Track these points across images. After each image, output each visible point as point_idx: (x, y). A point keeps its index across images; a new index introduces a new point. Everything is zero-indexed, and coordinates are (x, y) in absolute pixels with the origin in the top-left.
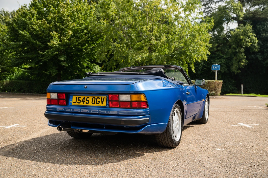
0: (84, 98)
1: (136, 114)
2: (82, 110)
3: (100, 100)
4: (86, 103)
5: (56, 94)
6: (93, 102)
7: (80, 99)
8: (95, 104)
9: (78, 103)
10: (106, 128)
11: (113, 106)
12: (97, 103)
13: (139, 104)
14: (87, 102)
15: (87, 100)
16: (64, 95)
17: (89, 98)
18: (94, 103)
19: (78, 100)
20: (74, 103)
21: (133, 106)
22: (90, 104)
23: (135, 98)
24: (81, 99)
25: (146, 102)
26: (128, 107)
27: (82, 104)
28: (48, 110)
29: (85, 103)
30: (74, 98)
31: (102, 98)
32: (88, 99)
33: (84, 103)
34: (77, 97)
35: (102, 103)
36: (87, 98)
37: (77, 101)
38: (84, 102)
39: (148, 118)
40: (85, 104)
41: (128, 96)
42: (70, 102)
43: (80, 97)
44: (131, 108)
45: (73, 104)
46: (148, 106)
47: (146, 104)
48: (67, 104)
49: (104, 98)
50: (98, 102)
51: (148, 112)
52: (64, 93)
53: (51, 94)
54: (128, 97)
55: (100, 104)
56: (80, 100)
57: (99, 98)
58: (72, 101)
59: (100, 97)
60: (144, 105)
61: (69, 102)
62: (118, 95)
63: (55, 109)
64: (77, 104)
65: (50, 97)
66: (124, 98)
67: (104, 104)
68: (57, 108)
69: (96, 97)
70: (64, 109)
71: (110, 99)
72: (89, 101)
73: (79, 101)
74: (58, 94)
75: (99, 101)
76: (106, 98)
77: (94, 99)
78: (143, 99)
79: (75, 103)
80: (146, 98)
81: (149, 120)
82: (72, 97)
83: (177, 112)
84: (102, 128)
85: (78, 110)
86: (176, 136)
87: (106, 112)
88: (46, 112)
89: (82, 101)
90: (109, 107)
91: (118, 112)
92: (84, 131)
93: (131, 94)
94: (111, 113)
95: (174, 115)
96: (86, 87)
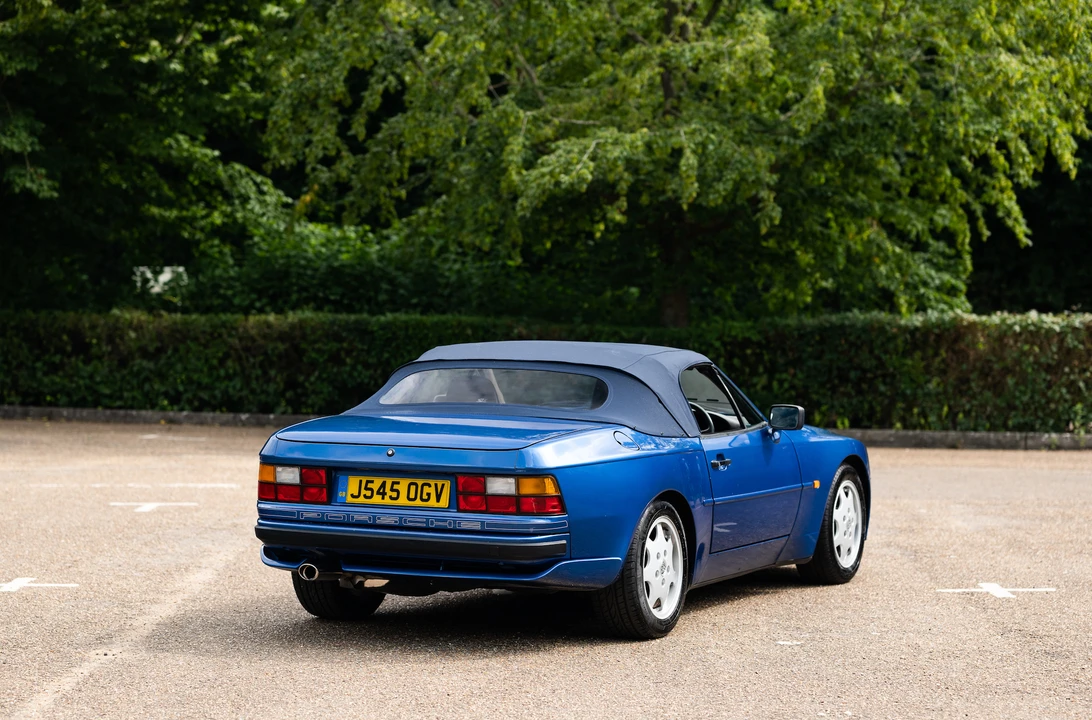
0: (383, 485)
1: (532, 530)
2: (379, 518)
3: (432, 491)
4: (391, 498)
5: (296, 471)
6: (412, 496)
7: (370, 485)
8: (418, 502)
9: (365, 497)
10: (446, 571)
11: (467, 508)
12: (422, 499)
13: (541, 505)
14: (394, 495)
15: (392, 490)
16: (323, 473)
17: (398, 483)
18: (415, 499)
19: (366, 489)
20: (353, 496)
21: (525, 508)
22: (403, 501)
23: (529, 487)
24: (376, 486)
25: (560, 499)
26: (510, 510)
27: (377, 499)
28: (262, 518)
29: (387, 497)
30: (353, 484)
31: (436, 485)
32: (396, 487)
33: (383, 498)
34: (361, 481)
35: (438, 499)
36: (393, 483)
37: (363, 492)
38: (383, 494)
39: (564, 542)
40: (387, 501)
41: (512, 481)
42: (341, 494)
43: (372, 482)
44: (519, 513)
45: (350, 499)
46: (563, 510)
47: (560, 503)
48: (330, 498)
49: (443, 485)
50: (425, 497)
51: (564, 524)
52: (322, 467)
53: (279, 469)
54: (510, 483)
55: (433, 502)
56: (372, 490)
57: (429, 485)
58: (346, 490)
59: (432, 482)
60: (554, 507)
61: (337, 493)
62: (482, 479)
63: (292, 513)
64: (361, 500)
65: (275, 477)
66: (500, 486)
67: (444, 502)
68: (298, 512)
69: (420, 482)
70: (323, 514)
71: (460, 489)
72: (398, 491)
73: (369, 493)
74: (304, 471)
75: (429, 495)
76: (448, 484)
77: (413, 488)
78: (550, 489)
79: (357, 497)
80: (558, 486)
81: (568, 549)
82: (347, 480)
83: (665, 528)
84: (436, 570)
85: (364, 518)
86: (658, 604)
87: (450, 524)
88: (260, 524)
89: (378, 493)
90: (458, 511)
91: (483, 523)
92: (370, 583)
93: (519, 475)
94: (465, 526)
95: (653, 537)
96: (390, 452)
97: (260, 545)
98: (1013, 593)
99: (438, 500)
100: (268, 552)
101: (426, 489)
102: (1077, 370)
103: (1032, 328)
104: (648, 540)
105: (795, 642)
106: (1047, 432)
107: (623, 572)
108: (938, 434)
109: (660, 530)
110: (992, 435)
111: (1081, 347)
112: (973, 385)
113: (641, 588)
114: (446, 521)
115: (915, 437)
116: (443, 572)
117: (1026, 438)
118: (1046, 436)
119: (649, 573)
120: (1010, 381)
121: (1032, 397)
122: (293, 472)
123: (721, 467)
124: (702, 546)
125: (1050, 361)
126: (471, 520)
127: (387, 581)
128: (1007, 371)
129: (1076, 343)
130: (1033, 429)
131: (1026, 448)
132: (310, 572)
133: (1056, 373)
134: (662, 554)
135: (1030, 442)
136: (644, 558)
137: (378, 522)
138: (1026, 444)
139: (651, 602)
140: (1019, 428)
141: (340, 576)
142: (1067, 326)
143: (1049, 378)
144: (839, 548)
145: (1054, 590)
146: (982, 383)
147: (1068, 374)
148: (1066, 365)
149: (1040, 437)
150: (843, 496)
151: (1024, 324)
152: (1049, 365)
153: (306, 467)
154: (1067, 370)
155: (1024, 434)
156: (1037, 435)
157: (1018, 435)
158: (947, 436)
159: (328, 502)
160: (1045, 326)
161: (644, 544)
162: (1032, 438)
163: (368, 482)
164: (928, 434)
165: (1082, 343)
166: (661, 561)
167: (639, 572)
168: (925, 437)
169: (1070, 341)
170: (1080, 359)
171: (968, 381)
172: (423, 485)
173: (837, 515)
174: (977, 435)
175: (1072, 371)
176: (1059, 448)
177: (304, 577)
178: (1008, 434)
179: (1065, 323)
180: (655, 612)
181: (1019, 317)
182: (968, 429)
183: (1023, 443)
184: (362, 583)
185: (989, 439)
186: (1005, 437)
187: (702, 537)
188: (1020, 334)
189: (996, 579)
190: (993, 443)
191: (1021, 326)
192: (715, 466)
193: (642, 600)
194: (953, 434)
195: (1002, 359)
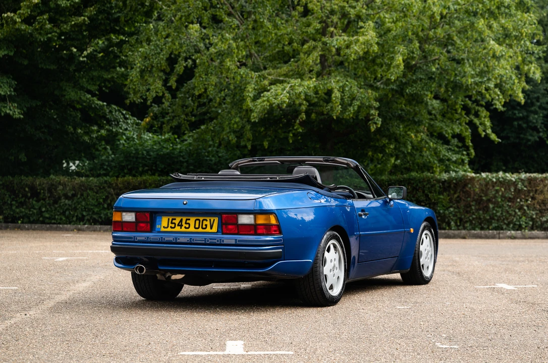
0: (181, 221)
1: (263, 243)
2: (179, 239)
3: (208, 223)
4: (185, 228)
5: (133, 214)
6: (197, 226)
7: (174, 221)
8: (200, 230)
9: (171, 227)
10: (215, 267)
11: (228, 232)
12: (202, 228)
13: (268, 229)
14: (187, 226)
15: (186, 223)
16: (148, 215)
17: (189, 220)
18: (198, 228)
19: (172, 223)
20: (164, 227)
21: (259, 231)
22: (192, 229)
23: (261, 220)
24: (177, 221)
25: (278, 226)
26: (251, 232)
27: (178, 229)
28: (115, 241)
29: (183, 227)
30: (165, 221)
31: (210, 220)
32: (188, 222)
33: (181, 228)
34: (169, 219)
36: (187, 220)
37: (170, 225)
38: (181, 226)
39: (281, 250)
40: (183, 229)
41: (252, 216)
42: (158, 226)
43: (175, 219)
44: (256, 234)
45: (163, 229)
46: (280, 233)
47: (278, 229)
48: (152, 229)
49: (214, 220)
50: (204, 227)
51: (281, 240)
52: (147, 212)
53: (124, 214)
54: (250, 218)
55: (208, 229)
56: (175, 224)
57: (207, 220)
58: (160, 224)
59: (208, 219)
60: (275, 231)
61: (155, 226)
62: (235, 216)
63: (131, 238)
64: (169, 229)
65: (122, 219)
66: (245, 220)
67: (215, 229)
68: (134, 237)
69: (201, 219)
70: (148, 237)
71: (224, 221)
72: (189, 224)
73: (173, 226)
74: (137, 214)
75: (206, 225)
76: (216, 219)
77: (197, 222)
78: (273, 221)
79: (167, 228)
80: (277, 219)
81: (283, 254)
82: (161, 218)
83: (335, 247)
84: (210, 267)
85: (171, 239)
86: (331, 288)
87: (218, 241)
88: (113, 244)
89: (178, 225)
90: (222, 234)
91: (236, 240)
92: (174, 277)
93: (255, 213)
94: (225, 242)
95: (328, 250)
96: (185, 202)
97: (113, 256)
98: (516, 287)
99: (211, 228)
100: (117, 260)
101: (205, 222)
102: (523, 200)
103: (501, 179)
104: (326, 252)
105: (406, 307)
106: (509, 230)
107: (312, 269)
108: (456, 232)
109: (332, 247)
110: (483, 232)
111: (525, 189)
112: (473, 207)
113: (322, 278)
114: (216, 239)
115: (445, 233)
116: (214, 268)
117: (499, 233)
118: (509, 232)
119: (326, 270)
120: (491, 206)
121: (502, 214)
122: (131, 215)
123: (363, 217)
124: (354, 257)
125: (510, 196)
126: (229, 239)
127: (183, 276)
128: (489, 201)
129: (523, 187)
130: (502, 229)
131: (499, 238)
132: (141, 270)
133: (513, 202)
134: (333, 260)
135: (501, 235)
136: (324, 262)
137: (178, 241)
138: (499, 236)
139: (328, 286)
140: (496, 229)
141: (158, 273)
142: (519, 179)
143: (510, 204)
144: (423, 265)
145: (536, 286)
146: (477, 207)
147: (519, 202)
148: (518, 198)
149: (506, 233)
150: (425, 238)
151: (497, 178)
152: (510, 198)
153: (138, 212)
154: (519, 200)
155: (498, 232)
156: (505, 232)
157: (495, 232)
158: (461, 233)
159: (151, 231)
160: (508, 178)
161: (324, 254)
162: (502, 233)
163: (173, 219)
164: (451, 232)
165: (525, 187)
166: (332, 264)
167: (321, 269)
168: (450, 234)
169: (520, 186)
170: (524, 195)
171: (470, 206)
172: (203, 220)
173: (422, 248)
174: (475, 232)
175: (521, 200)
176: (514, 238)
177: (138, 272)
178: (491, 231)
179: (517, 177)
180: (330, 291)
181: (494, 175)
182: (470, 230)
183: (498, 236)
184: (170, 277)
185: (481, 233)
186: (489, 233)
187: (354, 252)
188: (496, 183)
189: (504, 282)
190: (483, 236)
191: (496, 179)
192: (361, 215)
193: (323, 284)
194: (464, 232)
195: (486, 195)
